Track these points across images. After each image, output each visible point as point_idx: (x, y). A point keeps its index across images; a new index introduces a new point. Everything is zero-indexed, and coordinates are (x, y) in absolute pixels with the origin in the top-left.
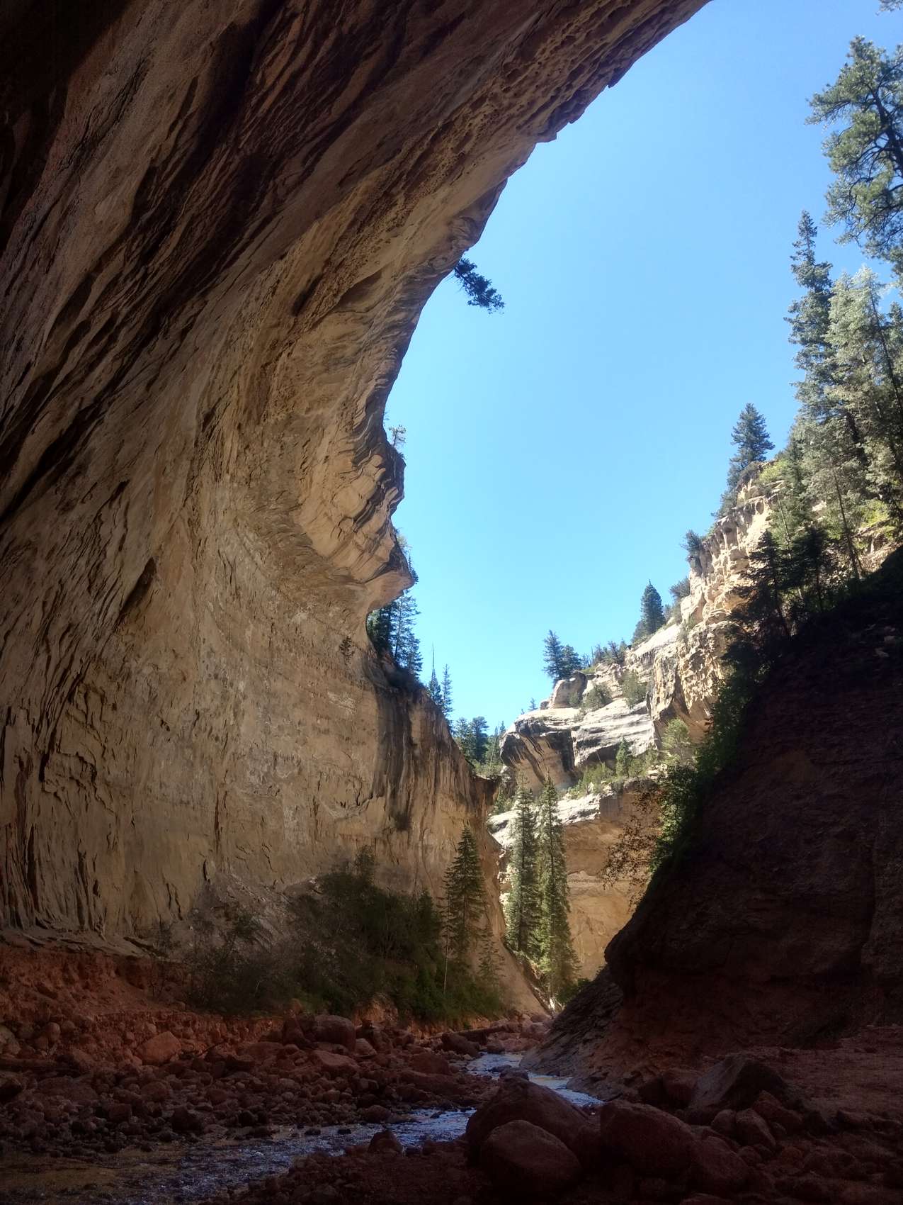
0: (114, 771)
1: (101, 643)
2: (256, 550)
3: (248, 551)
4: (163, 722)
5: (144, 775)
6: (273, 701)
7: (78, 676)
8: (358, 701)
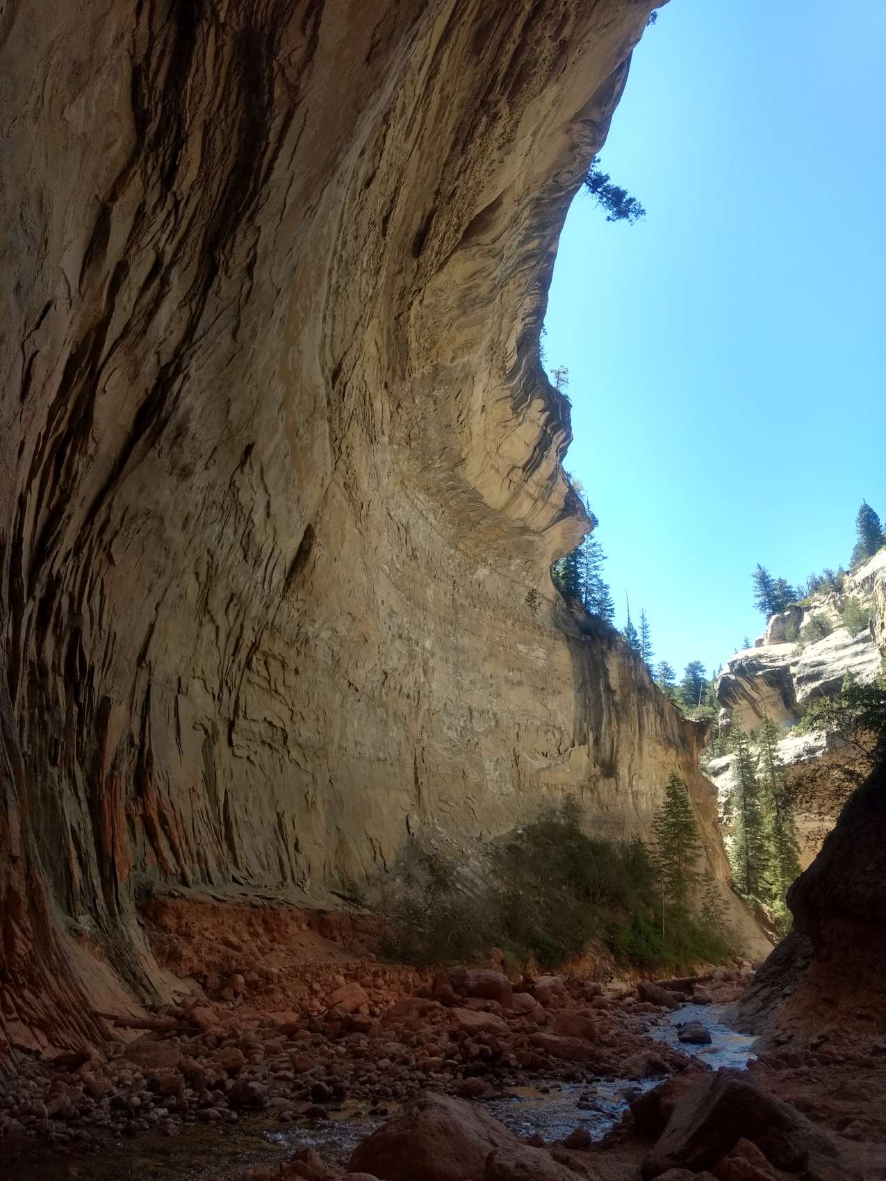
0: (306, 732)
1: (272, 611)
2: (429, 511)
3: (421, 512)
4: (350, 684)
5: (337, 735)
6: (462, 657)
7: (253, 644)
8: (550, 651)
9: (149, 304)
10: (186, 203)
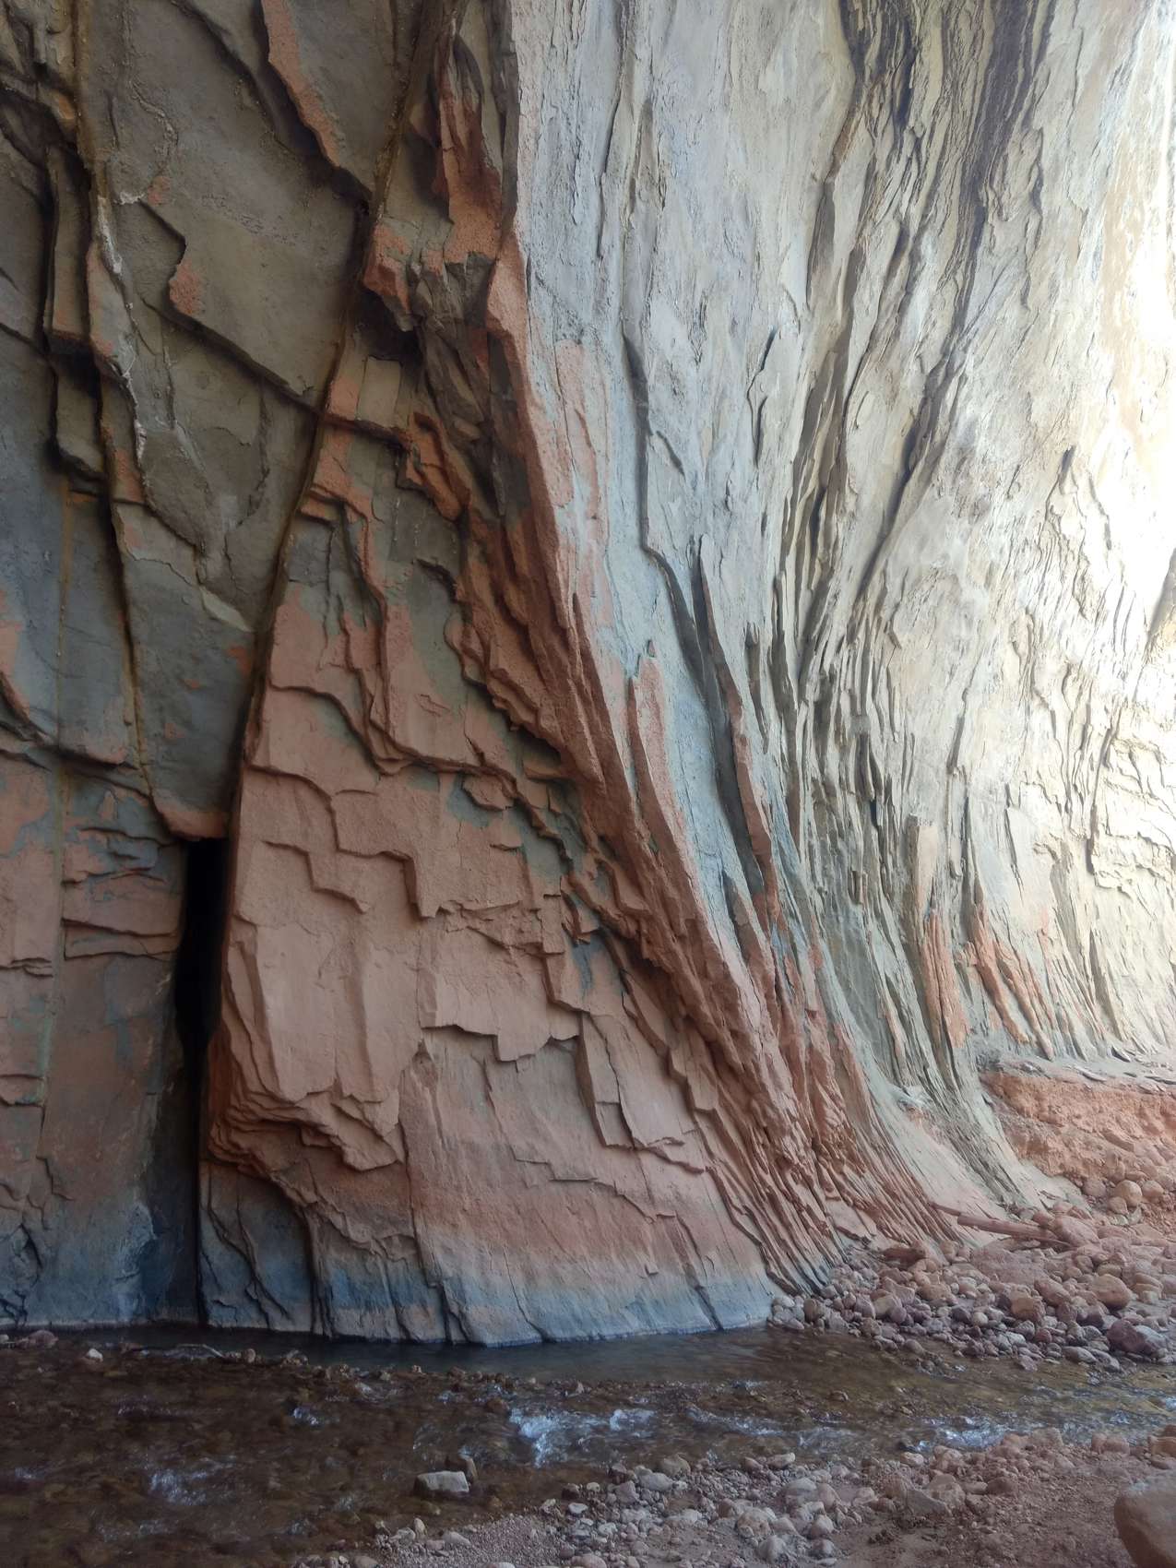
7: (1109, 731)
9: (898, 294)
10: (931, 137)
